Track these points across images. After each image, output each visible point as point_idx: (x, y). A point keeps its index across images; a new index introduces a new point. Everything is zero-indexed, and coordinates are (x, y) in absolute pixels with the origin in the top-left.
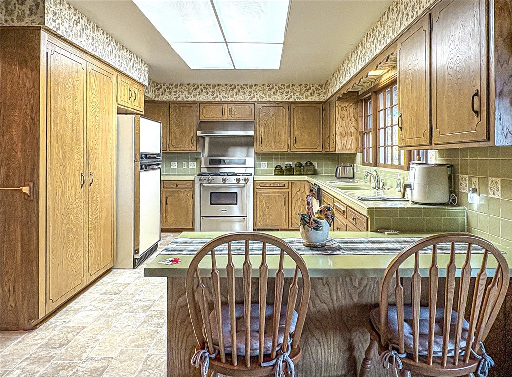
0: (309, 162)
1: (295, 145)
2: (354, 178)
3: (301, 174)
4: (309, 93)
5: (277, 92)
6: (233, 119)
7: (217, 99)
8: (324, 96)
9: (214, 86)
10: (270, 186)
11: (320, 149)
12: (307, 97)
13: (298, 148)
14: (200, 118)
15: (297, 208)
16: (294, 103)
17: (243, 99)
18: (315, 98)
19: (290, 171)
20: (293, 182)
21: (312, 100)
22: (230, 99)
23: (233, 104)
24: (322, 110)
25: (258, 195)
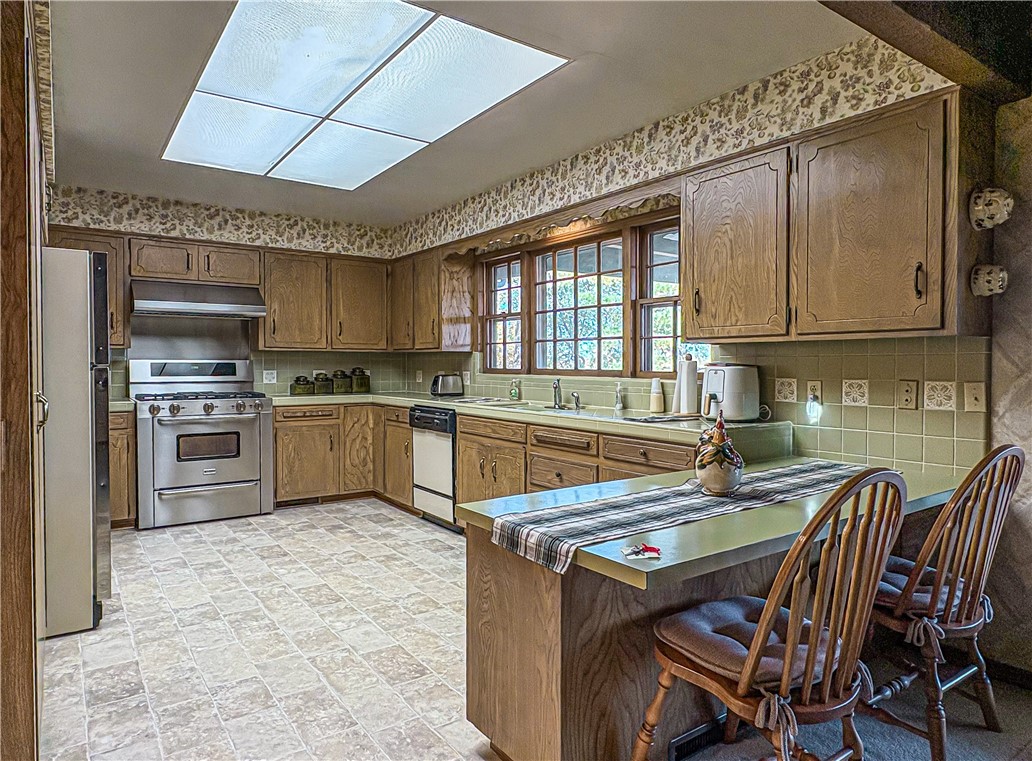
0: (359, 368)
1: (341, 338)
2: (462, 394)
3: (346, 393)
4: (364, 242)
5: (304, 233)
6: (211, 279)
7: (173, 234)
8: (389, 251)
9: (166, 205)
10: (304, 416)
11: (382, 345)
12: (360, 249)
13: (346, 343)
14: (133, 273)
15: (354, 453)
16: (338, 256)
17: (233, 240)
18: (374, 252)
19: (326, 386)
20: (346, 406)
21: (370, 256)
22: (206, 237)
23: (212, 249)
24: (387, 276)
25: (280, 434)
